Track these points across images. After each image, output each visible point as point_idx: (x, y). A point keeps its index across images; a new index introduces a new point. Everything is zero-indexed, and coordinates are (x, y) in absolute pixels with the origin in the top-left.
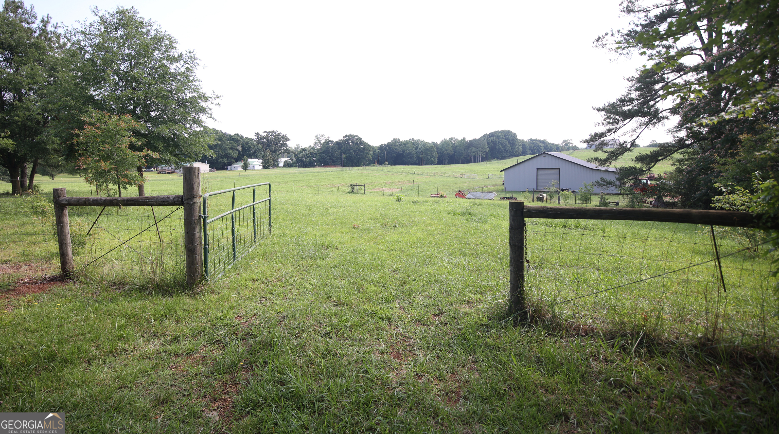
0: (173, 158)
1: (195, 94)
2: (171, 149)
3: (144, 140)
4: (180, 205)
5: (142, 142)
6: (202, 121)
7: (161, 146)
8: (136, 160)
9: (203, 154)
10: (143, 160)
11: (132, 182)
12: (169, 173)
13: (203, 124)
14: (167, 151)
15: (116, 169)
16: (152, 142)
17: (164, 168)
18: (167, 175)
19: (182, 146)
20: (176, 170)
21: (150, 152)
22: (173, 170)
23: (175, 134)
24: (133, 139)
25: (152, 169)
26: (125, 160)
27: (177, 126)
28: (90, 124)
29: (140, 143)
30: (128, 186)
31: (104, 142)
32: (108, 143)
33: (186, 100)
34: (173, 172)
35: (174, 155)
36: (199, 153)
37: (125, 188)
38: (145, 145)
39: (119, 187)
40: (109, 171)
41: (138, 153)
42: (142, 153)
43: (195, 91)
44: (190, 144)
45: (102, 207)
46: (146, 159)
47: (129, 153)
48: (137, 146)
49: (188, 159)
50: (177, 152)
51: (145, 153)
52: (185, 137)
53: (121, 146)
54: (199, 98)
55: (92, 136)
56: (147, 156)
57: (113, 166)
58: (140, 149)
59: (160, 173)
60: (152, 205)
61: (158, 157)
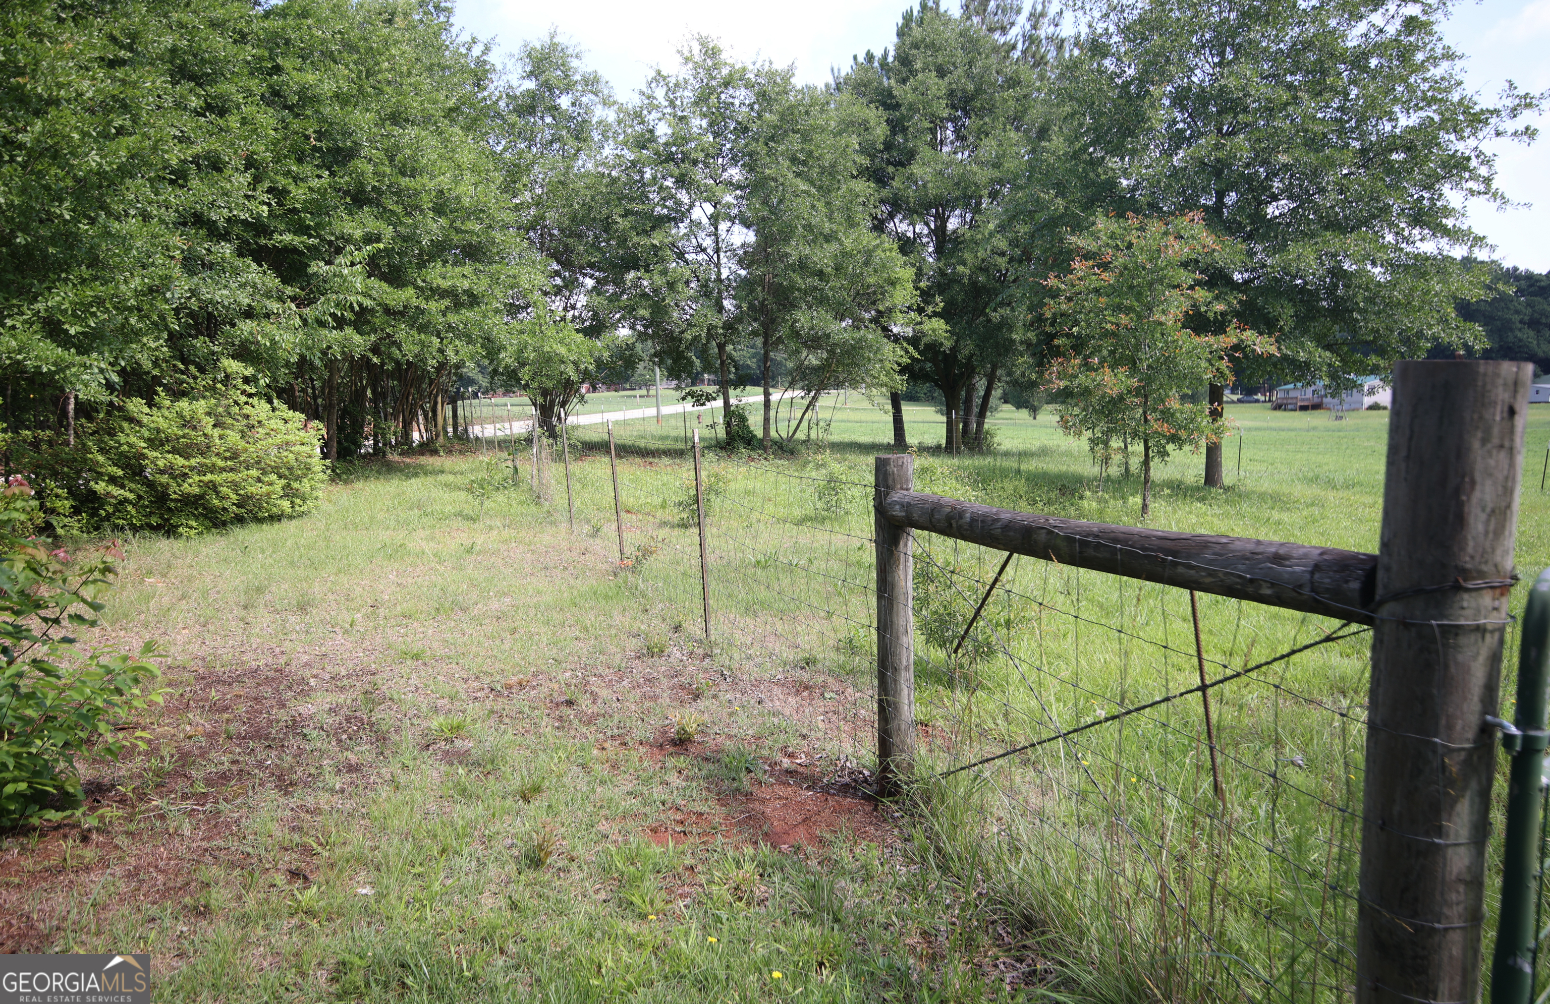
0: (1321, 356)
1: (1430, 112)
2: (1316, 326)
3: (1235, 300)
4: (1348, 617)
5: (1229, 304)
6: (1447, 212)
7: (1286, 314)
8: (1204, 364)
9: (1435, 338)
10: (1224, 365)
11: (1183, 434)
12: (1304, 408)
13: (1449, 222)
14: (1305, 332)
15: (1142, 392)
16: (1260, 301)
17: (1292, 394)
18: (1298, 414)
19: (1361, 311)
20: (1328, 400)
21: (1249, 335)
22: (1317, 400)
23: (1337, 273)
24: (1201, 294)
25: (1259, 397)
26: (1169, 362)
27: (1350, 239)
28: (1087, 256)
29: (1220, 307)
30: (1170, 447)
31: (1118, 308)
32: (1129, 310)
33: (1392, 143)
34: (1316, 407)
35: (1328, 347)
36: (1420, 335)
37: (1164, 454)
38: (1237, 314)
39: (1147, 448)
40: (1121, 398)
41: (1211, 339)
42: (1222, 337)
43: (1430, 102)
44: (1391, 304)
45: (1006, 554)
46: (1232, 359)
47: (1187, 340)
48: (1211, 315)
49: (1373, 359)
50: (1338, 332)
51: (1231, 338)
52: (1371, 279)
53: (1163, 319)
54: (1442, 126)
55: (1090, 292)
56: (1236, 347)
57: (1134, 382)
58: (1218, 326)
59: (1278, 407)
60: (1192, 585)
61: (1273, 350)
